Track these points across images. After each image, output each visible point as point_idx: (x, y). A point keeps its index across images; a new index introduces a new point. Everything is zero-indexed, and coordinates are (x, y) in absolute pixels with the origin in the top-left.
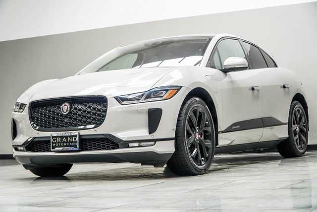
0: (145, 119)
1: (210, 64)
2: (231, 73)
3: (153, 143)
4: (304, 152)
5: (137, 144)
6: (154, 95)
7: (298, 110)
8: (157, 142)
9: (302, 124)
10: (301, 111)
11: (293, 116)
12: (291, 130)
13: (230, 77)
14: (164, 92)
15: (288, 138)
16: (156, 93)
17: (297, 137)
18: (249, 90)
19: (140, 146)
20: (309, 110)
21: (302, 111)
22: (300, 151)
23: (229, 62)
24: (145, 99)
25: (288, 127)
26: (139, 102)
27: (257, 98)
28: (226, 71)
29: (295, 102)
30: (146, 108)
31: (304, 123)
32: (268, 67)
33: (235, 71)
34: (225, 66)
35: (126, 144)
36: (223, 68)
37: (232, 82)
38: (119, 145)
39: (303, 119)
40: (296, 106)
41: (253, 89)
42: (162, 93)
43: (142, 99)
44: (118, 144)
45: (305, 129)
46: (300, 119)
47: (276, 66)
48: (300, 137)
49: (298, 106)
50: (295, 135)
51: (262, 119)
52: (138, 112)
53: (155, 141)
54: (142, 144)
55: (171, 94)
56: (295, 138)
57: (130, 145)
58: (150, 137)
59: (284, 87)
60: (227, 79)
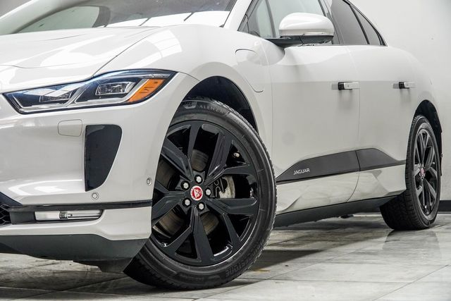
0: (76, 150)
1: (249, 25)
2: (294, 50)
3: (96, 212)
4: (434, 220)
5: (55, 215)
6: (103, 90)
7: (425, 135)
8: (106, 211)
9: (430, 162)
10: (428, 136)
11: (416, 146)
12: (411, 175)
13: (292, 57)
14: (130, 84)
15: (405, 191)
16: (108, 87)
17: (421, 188)
18: (333, 88)
19: (63, 220)
20: (443, 134)
21: (431, 136)
22: (426, 217)
23: (291, 22)
24: (79, 100)
25: (406, 168)
26: (63, 106)
27: (347, 106)
28: (283, 43)
29: (420, 117)
30: (79, 123)
31: (434, 161)
32: (368, 43)
33: (303, 43)
34: (281, 31)
35: (28, 214)
36: (278, 37)
37: (296, 68)
38: (12, 216)
39: (433, 152)
40: (421, 127)
41: (341, 87)
42: (124, 86)
43: (71, 101)
44: (8, 213)
45: (436, 173)
46: (428, 151)
47: (383, 43)
48: (426, 190)
49: (425, 126)
50: (418, 184)
51: (357, 153)
52: (60, 133)
53: (102, 207)
54: (68, 214)
55: (146, 88)
56: (418, 192)
57: (39, 215)
58: (89, 197)
59: (401, 86)
60: (284, 61)
